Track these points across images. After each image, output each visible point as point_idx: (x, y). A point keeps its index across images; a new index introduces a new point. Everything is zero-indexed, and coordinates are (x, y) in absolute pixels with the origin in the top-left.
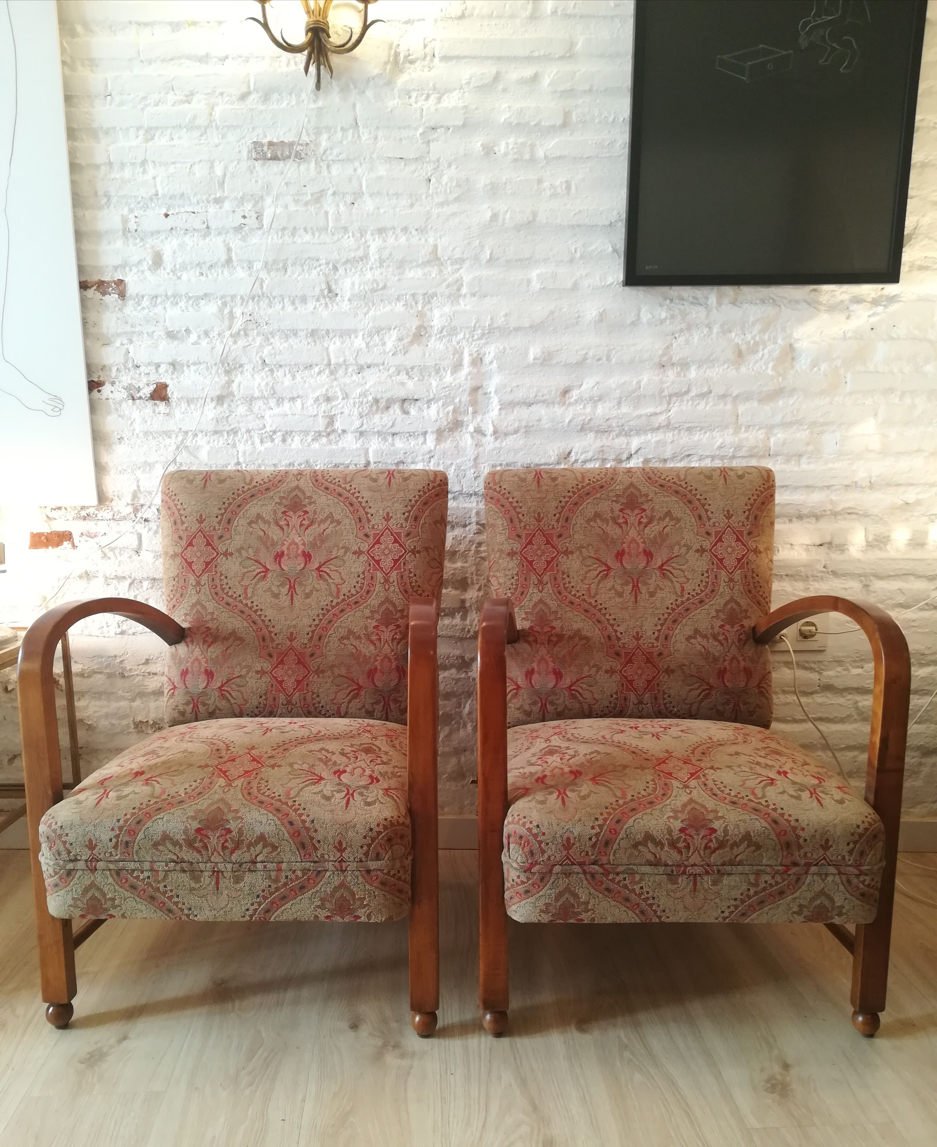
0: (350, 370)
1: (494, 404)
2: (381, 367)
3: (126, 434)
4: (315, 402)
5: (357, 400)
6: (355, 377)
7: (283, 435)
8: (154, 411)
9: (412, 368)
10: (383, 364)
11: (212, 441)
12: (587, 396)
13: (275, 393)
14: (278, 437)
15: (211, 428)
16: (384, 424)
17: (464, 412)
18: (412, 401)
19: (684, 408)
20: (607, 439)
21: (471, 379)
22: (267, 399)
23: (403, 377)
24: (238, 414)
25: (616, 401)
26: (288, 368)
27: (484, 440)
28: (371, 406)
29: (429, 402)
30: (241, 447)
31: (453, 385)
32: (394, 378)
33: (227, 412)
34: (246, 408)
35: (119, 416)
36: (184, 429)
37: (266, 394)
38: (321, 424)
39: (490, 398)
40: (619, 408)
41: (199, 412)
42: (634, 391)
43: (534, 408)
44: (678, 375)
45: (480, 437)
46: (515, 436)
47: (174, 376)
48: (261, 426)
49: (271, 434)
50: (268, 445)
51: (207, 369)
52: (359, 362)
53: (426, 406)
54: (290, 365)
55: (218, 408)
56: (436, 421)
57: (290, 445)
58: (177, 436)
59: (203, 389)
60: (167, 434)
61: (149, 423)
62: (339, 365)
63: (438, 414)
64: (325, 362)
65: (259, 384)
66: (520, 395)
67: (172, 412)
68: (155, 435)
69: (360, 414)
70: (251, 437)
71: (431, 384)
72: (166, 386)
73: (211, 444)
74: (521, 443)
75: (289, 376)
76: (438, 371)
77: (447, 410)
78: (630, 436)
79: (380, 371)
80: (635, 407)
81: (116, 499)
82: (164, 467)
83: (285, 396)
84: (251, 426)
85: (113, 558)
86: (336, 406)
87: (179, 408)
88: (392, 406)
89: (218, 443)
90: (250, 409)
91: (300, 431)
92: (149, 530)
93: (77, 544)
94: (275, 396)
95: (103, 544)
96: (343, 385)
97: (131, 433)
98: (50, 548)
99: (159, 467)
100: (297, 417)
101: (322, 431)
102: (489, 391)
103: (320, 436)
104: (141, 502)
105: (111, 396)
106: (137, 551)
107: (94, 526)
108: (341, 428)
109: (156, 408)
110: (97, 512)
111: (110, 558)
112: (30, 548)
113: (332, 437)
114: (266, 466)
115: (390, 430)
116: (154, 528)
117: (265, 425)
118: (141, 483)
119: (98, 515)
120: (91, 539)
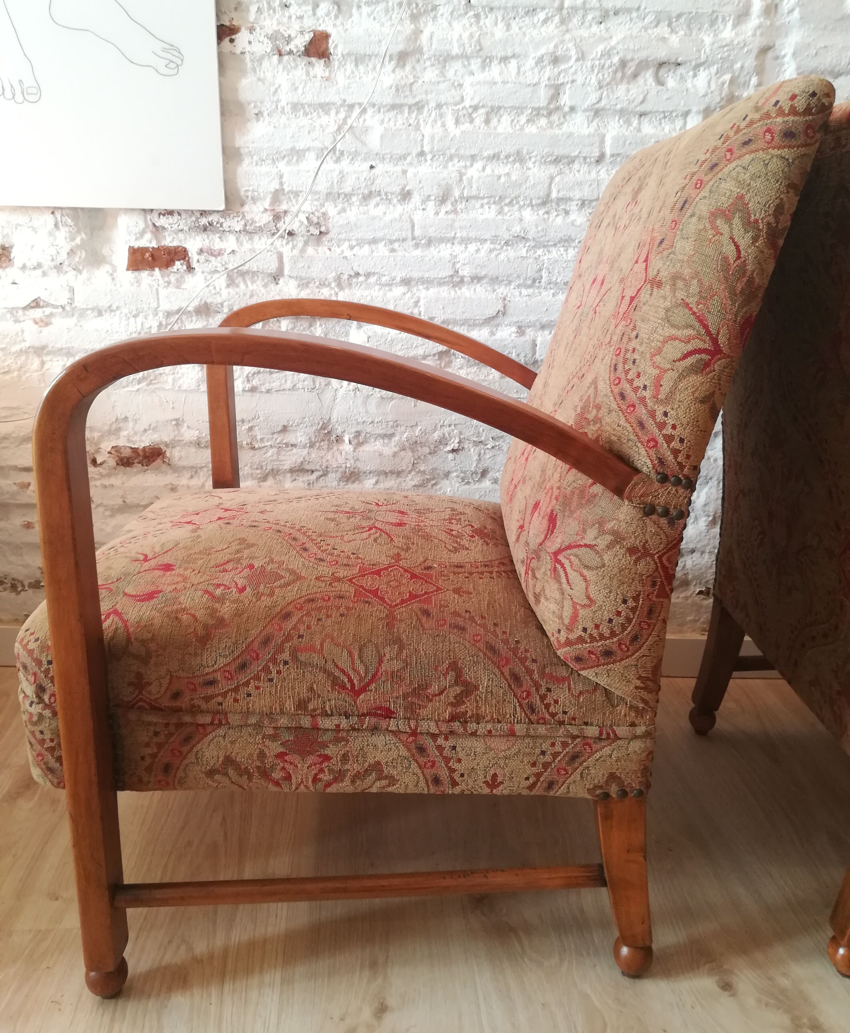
0: (589, 17)
1: (788, 73)
2: (634, 15)
3: (267, 107)
4: (537, 64)
5: (597, 63)
6: (595, 29)
7: (487, 114)
8: (308, 74)
9: (679, 16)
10: (638, 9)
11: (386, 119)
13: (481, 49)
14: (480, 116)
15: (388, 100)
16: (631, 98)
17: (744, 84)
18: (673, 66)
21: (762, 35)
22: (468, 58)
23: (663, 30)
24: (426, 79)
26: (502, 12)
28: (615, 72)
29: (697, 67)
30: (427, 130)
31: (736, 42)
32: (650, 31)
33: (411, 77)
34: (437, 72)
35: (259, 79)
36: (350, 100)
37: (469, 51)
38: (542, 97)
39: (782, 65)
41: (372, 77)
47: (338, 22)
48: (458, 99)
49: (470, 111)
50: (466, 126)
51: (387, 11)
52: (604, 4)
53: (691, 73)
54: (505, 8)
55: (397, 70)
56: (705, 96)
57: (495, 128)
58: (337, 113)
59: (380, 41)
60: (325, 107)
61: (300, 91)
62: (574, 9)
63: (709, 86)
64: (556, 4)
65: (460, 36)
67: (333, 75)
68: (307, 110)
69: (599, 83)
70: (441, 116)
71: (703, 41)
72: (325, 36)
73: (385, 125)
75: (501, 25)
76: (713, 23)
77: (721, 80)
79: (631, 20)
81: (249, 201)
82: (317, 158)
83: (494, 54)
84: (443, 99)
85: (242, 286)
86: (566, 70)
87: (342, 70)
88: (642, 74)
89: (395, 122)
90: (442, 74)
91: (512, 107)
92: (293, 247)
93: (194, 264)
94: (481, 53)
95: (231, 267)
96: (578, 40)
97: (274, 107)
98: (157, 269)
99: (311, 156)
100: (509, 85)
101: (543, 108)
102: (783, 53)
103: (538, 115)
104: (284, 207)
105: (248, 48)
106: (276, 277)
107: (218, 240)
108: (568, 104)
109: (311, 69)
110: (222, 220)
111: (238, 286)
112: (128, 269)
113: (555, 117)
114: (461, 158)
115: (638, 109)
116: (300, 245)
117: (462, 98)
118: (284, 180)
119: (224, 225)
120: (213, 259)
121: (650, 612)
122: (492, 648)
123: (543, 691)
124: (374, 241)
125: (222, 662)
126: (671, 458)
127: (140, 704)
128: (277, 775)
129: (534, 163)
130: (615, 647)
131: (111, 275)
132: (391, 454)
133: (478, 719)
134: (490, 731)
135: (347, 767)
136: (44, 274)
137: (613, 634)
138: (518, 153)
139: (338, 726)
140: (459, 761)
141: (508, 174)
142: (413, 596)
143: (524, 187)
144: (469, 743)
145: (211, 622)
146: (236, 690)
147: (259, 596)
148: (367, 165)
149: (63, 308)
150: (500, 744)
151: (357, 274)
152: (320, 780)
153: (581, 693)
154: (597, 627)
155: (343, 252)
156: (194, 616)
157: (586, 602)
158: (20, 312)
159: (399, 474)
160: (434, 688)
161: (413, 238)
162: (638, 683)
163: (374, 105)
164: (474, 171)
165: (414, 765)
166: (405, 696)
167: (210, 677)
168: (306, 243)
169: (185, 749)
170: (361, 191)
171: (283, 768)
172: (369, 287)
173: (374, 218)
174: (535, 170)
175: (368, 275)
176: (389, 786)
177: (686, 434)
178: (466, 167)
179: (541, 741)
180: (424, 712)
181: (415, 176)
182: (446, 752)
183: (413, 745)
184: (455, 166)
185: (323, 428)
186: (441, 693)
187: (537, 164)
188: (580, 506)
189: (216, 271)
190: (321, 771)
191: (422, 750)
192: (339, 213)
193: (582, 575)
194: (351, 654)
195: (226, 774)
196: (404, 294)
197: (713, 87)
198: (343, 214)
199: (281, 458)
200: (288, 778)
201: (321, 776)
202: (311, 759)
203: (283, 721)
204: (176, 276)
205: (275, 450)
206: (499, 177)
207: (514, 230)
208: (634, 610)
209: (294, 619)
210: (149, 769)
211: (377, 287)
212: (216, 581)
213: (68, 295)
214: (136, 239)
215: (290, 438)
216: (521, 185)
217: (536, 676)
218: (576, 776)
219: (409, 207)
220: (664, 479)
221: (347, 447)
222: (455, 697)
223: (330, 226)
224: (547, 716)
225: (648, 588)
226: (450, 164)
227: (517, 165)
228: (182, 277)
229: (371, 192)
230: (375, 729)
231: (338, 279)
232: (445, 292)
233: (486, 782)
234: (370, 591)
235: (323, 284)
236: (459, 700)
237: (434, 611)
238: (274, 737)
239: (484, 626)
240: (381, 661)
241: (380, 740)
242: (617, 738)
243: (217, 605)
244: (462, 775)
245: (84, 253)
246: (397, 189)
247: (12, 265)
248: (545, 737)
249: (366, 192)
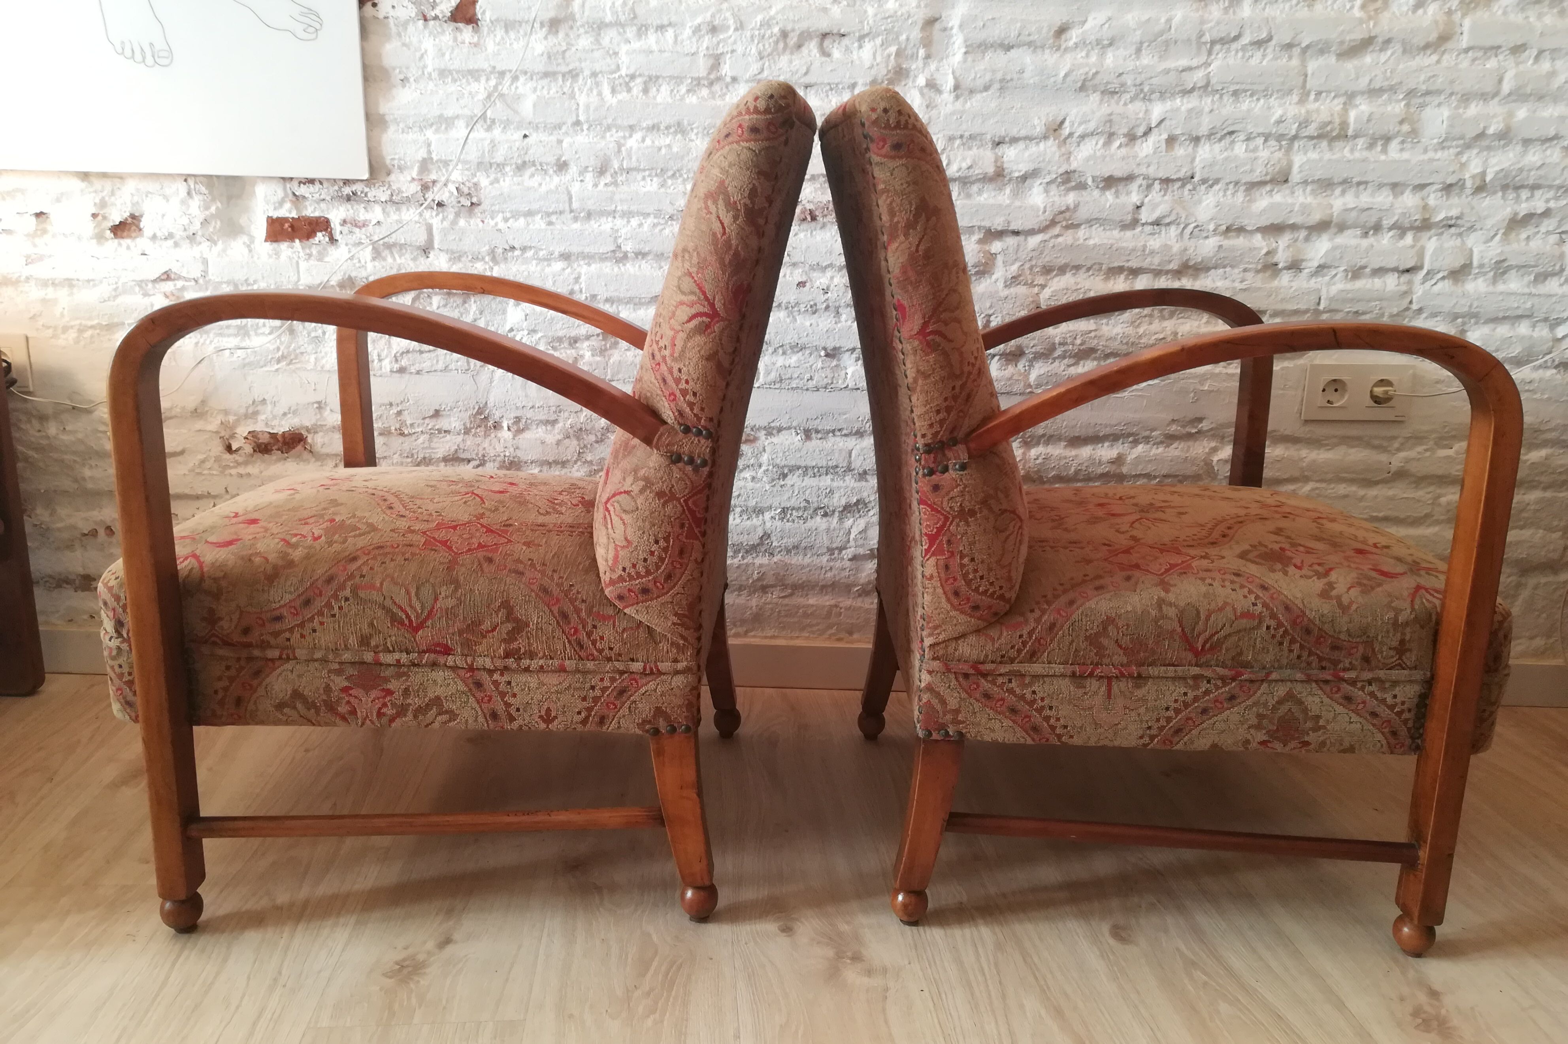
1: (956, 46)
3: (413, 73)
4: (694, 32)
5: (757, 33)
7: (645, 83)
8: (455, 39)
11: (539, 87)
12: (1093, 37)
13: (635, 17)
14: (637, 86)
15: (540, 67)
16: (794, 70)
17: (912, 56)
18: (837, 38)
19: (1231, 61)
20: (1117, 103)
21: (926, 6)
22: (623, 26)
24: (579, 48)
25: (1134, 47)
27: (938, 99)
28: (777, 43)
29: (861, 38)
30: (582, 99)
31: (899, 13)
33: (564, 44)
34: (592, 39)
35: (404, 45)
36: (499, 68)
37: (623, 18)
38: (701, 67)
39: (951, 36)
40: (1138, 58)
41: (522, 43)
42: (1161, 33)
43: (1013, 53)
44: (1226, 10)
45: (933, 95)
46: (985, 94)
48: (613, 67)
49: (627, 79)
50: (623, 96)
53: (856, 45)
55: (550, 38)
56: (871, 68)
57: (655, 98)
58: (488, 80)
59: (529, 8)
60: (474, 74)
61: (447, 57)
63: (874, 58)
66: (995, 33)
67: (482, 41)
68: (455, 76)
69: (760, 53)
70: (597, 84)
71: (866, 12)
73: (538, 93)
74: (993, 105)
77: (887, 51)
78: (1150, 100)
80: (1160, 57)
81: (396, 170)
82: (467, 126)
83: (649, 22)
84: (597, 67)
85: (390, 260)
86: (724, 40)
87: (492, 36)
88: (807, 44)
89: (549, 90)
90: (597, 41)
91: (670, 77)
92: (444, 219)
93: (337, 236)
94: (635, 21)
95: (376, 238)
96: (736, 10)
97: (420, 73)
98: (297, 241)
99: (461, 124)
100: (666, 55)
101: (703, 78)
102: (950, 25)
103: (699, 84)
104: (433, 176)
105: (392, 13)
106: (426, 250)
107: (363, 210)
108: (729, 74)
109: (458, 34)
110: (367, 190)
111: (384, 259)
112: (266, 241)
113: (717, 87)
114: (619, 128)
115: (802, 80)
116: (451, 217)
117: (618, 66)
118: (433, 148)
119: (369, 195)
120: (357, 230)
121: (681, 552)
122: (545, 590)
123: (589, 627)
124: (530, 214)
125: (288, 598)
126: (688, 410)
127: (213, 639)
128: (343, 709)
129: (697, 134)
130: (651, 585)
131: (248, 246)
132: (554, 442)
133: (532, 655)
134: (542, 667)
135: (409, 701)
136: (176, 245)
137: (648, 573)
138: (679, 124)
139: (398, 661)
140: (514, 695)
141: (669, 146)
142: (480, 546)
143: (686, 159)
144: (523, 678)
145: (280, 563)
146: (302, 625)
147: (330, 543)
148: (518, 135)
149: (196, 281)
150: (552, 680)
151: (513, 248)
152: (384, 714)
153: (624, 630)
154: (634, 566)
155: (496, 224)
156: (266, 559)
157: (625, 543)
158: (150, 285)
159: (563, 464)
160: (486, 625)
161: (571, 211)
162: (675, 619)
163: (526, 73)
164: (633, 142)
165: (472, 700)
166: (461, 632)
167: (277, 613)
168: (457, 215)
169: (255, 683)
170: (513, 161)
171: (348, 702)
172: (526, 261)
173: (529, 189)
174: (698, 142)
175: (524, 249)
176: (450, 721)
177: (698, 388)
178: (624, 137)
179: (590, 676)
180: (480, 649)
181: (571, 146)
182: (502, 687)
183: (470, 681)
184: (613, 136)
185: (480, 412)
186: (493, 630)
187: (700, 135)
188: (624, 456)
189: (360, 243)
190: (385, 705)
191: (479, 685)
192: (492, 184)
193: (621, 519)
194: (408, 592)
195: (295, 708)
196: (564, 269)
197: (879, 59)
198: (496, 185)
199: (433, 445)
200: (353, 712)
201: (384, 710)
202: (374, 694)
203: (347, 656)
204: (319, 248)
205: (426, 436)
206: (660, 149)
207: (677, 204)
208: (665, 550)
209: (360, 562)
210: (222, 703)
211: (534, 262)
212: (295, 532)
213: (202, 268)
214: (275, 209)
215: (443, 423)
216: (682, 158)
217: (583, 614)
218: (625, 711)
219: (566, 178)
220: (687, 430)
221: (505, 434)
222: (507, 634)
223: (482, 197)
224: (596, 653)
225: (677, 529)
226: (608, 134)
227: (679, 136)
228: (325, 249)
229: (525, 162)
230: (434, 665)
231: (492, 252)
232: (608, 268)
233: (541, 717)
234: (440, 542)
235: (476, 258)
236: (512, 636)
237: (497, 557)
238: (339, 672)
239: (543, 573)
240: (436, 599)
241: (439, 675)
242: (660, 673)
243: (290, 551)
244: (518, 710)
245: (219, 223)
246: (552, 159)
247: (142, 236)
248: (594, 673)
249: (519, 162)
